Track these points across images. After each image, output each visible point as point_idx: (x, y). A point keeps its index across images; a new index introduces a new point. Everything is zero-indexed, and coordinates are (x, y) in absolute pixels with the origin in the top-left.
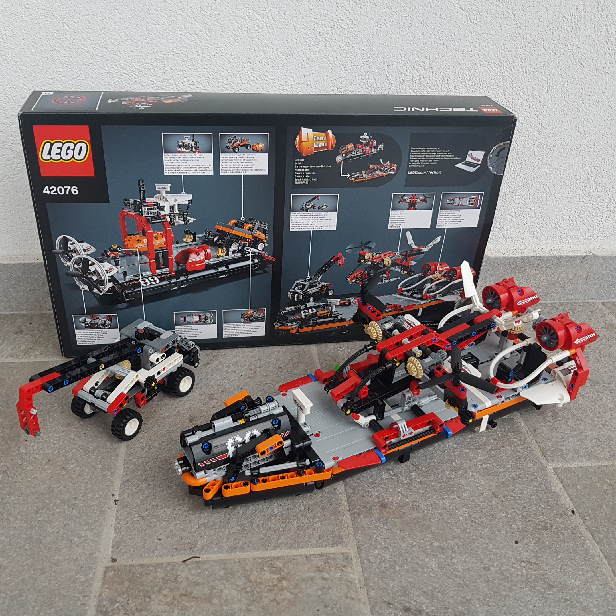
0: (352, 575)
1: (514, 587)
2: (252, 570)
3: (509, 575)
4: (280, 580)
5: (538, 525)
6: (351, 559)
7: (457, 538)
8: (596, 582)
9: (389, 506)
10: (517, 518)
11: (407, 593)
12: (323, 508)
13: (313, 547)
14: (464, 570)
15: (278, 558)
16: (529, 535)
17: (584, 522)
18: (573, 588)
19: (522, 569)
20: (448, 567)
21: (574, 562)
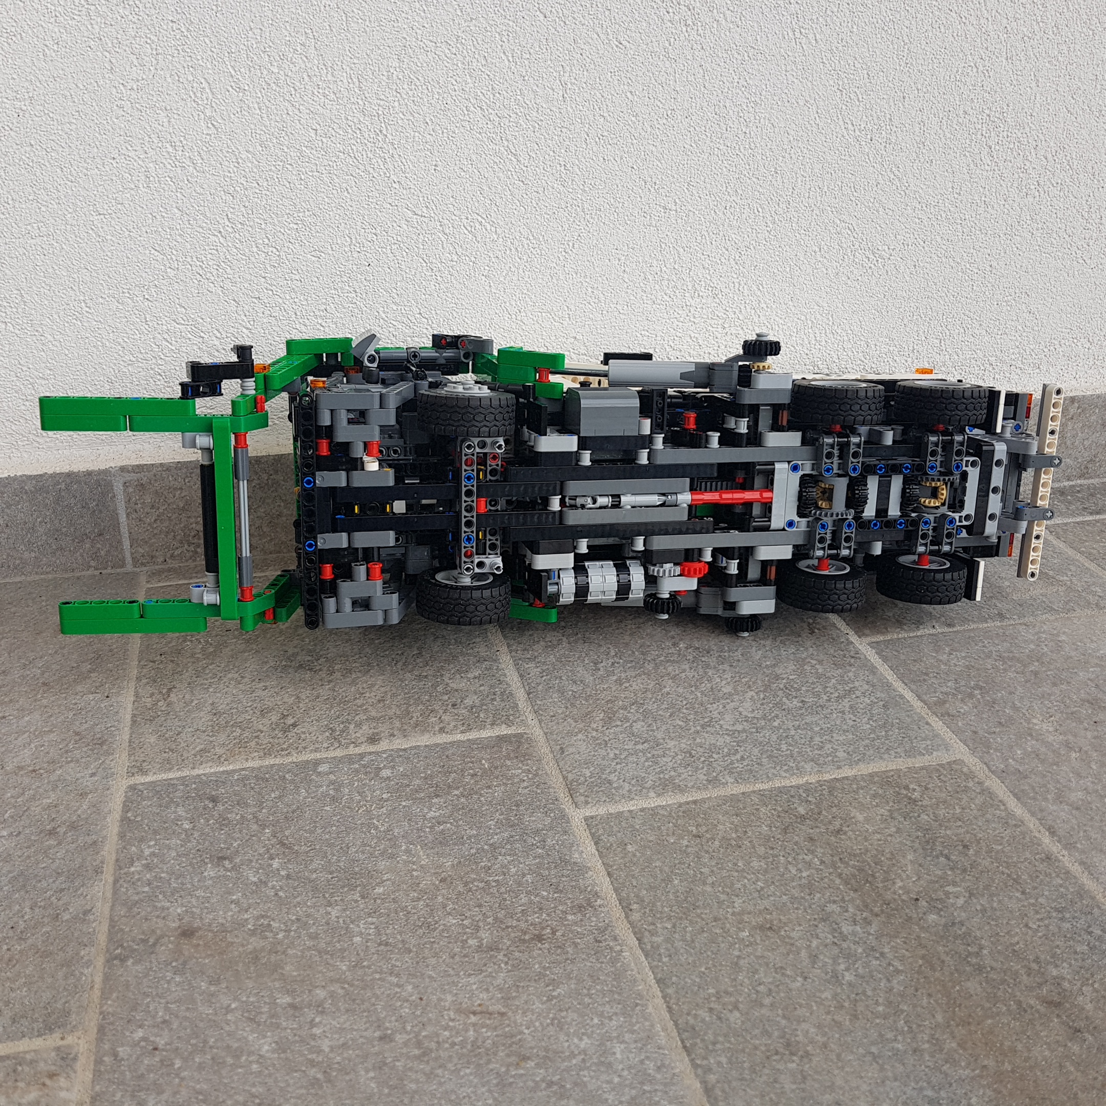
0: (63, 1094)
1: (439, 1072)
3: (433, 1045)
5: (525, 933)
6: (75, 1059)
7: (338, 981)
8: (627, 1037)
9: (200, 933)
10: (481, 924)
12: (47, 954)
14: (332, 1050)
16: (500, 957)
17: (627, 917)
18: (573, 1055)
19: (467, 1031)
20: (297, 1047)
21: (587, 1000)
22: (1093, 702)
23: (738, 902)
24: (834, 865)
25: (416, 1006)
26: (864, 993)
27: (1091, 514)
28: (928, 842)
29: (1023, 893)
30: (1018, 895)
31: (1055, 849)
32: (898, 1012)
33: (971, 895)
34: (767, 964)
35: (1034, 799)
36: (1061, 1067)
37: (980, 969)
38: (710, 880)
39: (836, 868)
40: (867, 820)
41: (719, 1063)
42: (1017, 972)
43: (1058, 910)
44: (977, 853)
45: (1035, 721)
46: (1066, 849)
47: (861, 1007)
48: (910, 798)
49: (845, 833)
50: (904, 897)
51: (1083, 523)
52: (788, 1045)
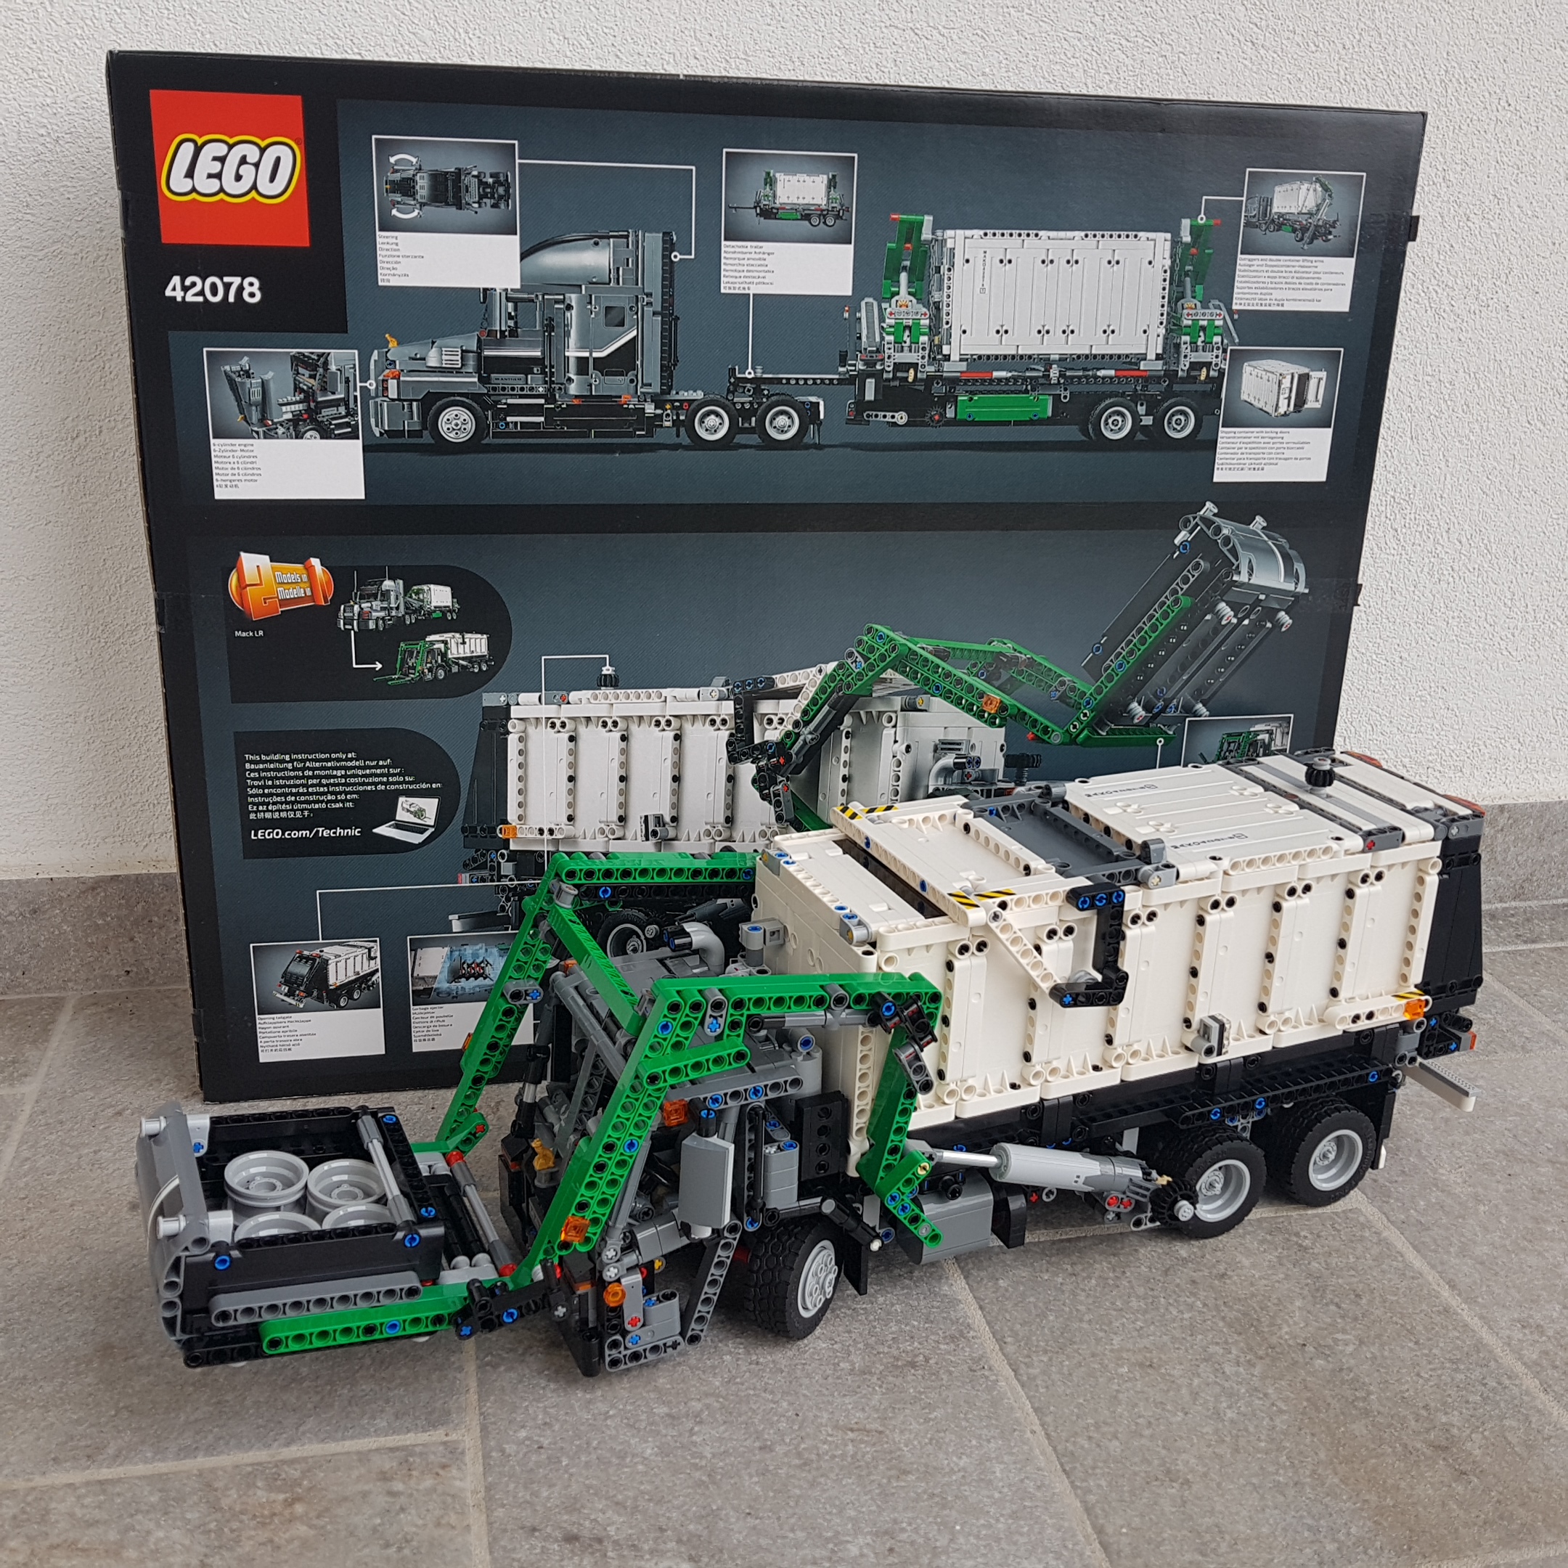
0: (458, 1483)
1: (822, 1480)
2: (227, 1488)
3: (813, 1457)
4: (289, 1503)
5: (898, 1360)
6: (463, 1453)
7: (712, 1395)
8: (1006, 1458)
10: (852, 1349)
11: (578, 1506)
13: (378, 1436)
14: (714, 1455)
15: (292, 1462)
16: (874, 1379)
17: (1001, 1349)
18: (952, 1471)
19: (846, 1445)
20: (679, 1452)
21: (964, 1423)
22: (1509, 1154)
23: (1116, 1341)
24: (1217, 1308)
25: (793, 1422)
26: (1246, 1430)
27: (1525, 942)
28: (1317, 1290)
29: (1416, 1343)
30: (1411, 1345)
31: (1454, 1303)
32: (1280, 1449)
33: (1361, 1342)
34: (1147, 1399)
35: (1435, 1251)
36: (1444, 1504)
37: (1366, 1413)
38: (1087, 1318)
39: (1218, 1311)
40: (1254, 1266)
41: (1099, 1486)
42: (1405, 1417)
43: (1451, 1361)
44: (1371, 1302)
45: (1441, 1171)
46: (1466, 1303)
47: (1242, 1442)
48: (1300, 1246)
49: (1230, 1278)
50: (1291, 1342)
51: (1514, 952)
52: (1168, 1472)
